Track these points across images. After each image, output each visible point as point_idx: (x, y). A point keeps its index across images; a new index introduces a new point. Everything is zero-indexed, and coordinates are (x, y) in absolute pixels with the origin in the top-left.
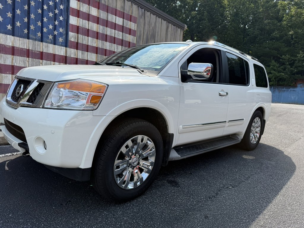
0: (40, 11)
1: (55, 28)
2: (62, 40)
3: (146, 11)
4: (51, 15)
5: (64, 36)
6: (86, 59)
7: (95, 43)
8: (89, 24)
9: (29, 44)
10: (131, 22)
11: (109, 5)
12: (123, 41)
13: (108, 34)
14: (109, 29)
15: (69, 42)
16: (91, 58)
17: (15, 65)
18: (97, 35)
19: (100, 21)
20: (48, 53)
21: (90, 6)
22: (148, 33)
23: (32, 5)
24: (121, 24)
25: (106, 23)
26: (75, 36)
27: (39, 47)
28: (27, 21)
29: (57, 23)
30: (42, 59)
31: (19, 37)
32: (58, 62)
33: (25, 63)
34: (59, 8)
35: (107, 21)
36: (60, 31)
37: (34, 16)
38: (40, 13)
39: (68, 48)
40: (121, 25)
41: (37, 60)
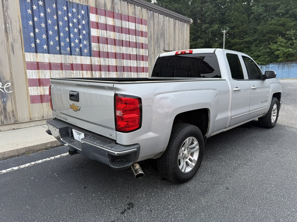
0: (67, 29)
1: (80, 41)
2: (87, 50)
3: (154, 13)
4: (76, 30)
5: (88, 48)
6: (108, 65)
7: (113, 49)
8: (107, 33)
9: (61, 59)
10: (142, 25)
11: (122, 13)
12: (137, 44)
13: (124, 39)
14: (124, 35)
15: (93, 51)
16: (112, 63)
17: (53, 77)
18: (115, 42)
19: (116, 29)
20: (77, 64)
21: (107, 17)
22: (158, 33)
23: (61, 25)
24: (134, 28)
25: (122, 30)
26: (97, 46)
27: (69, 60)
28: (58, 40)
29: (81, 37)
30: (73, 70)
31: (54, 54)
32: (86, 71)
33: (60, 74)
34: (81, 24)
35: (122, 27)
36: (84, 43)
37: (63, 34)
38: (67, 31)
39: (92, 57)
40: (134, 30)
41: (69, 71)
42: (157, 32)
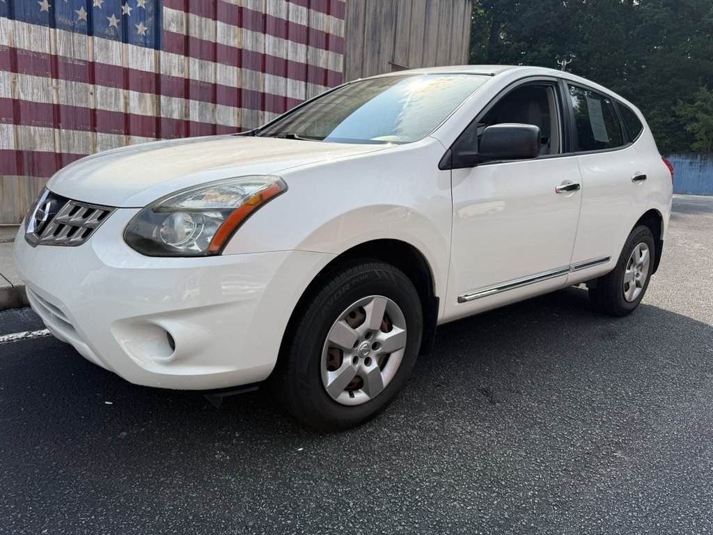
2: (145, 28)
5: (151, 20)
6: (213, 82)
7: (234, 38)
9: (56, 41)
12: (311, 31)
13: (270, 11)
15: (165, 34)
16: (225, 78)
17: (22, 97)
18: (239, 17)
20: (109, 66)
22: (378, 10)
26: (179, 20)
27: (82, 49)
30: (93, 82)
31: (29, 23)
32: (137, 91)
33: (48, 92)
36: (139, 5)
39: (162, 52)
41: (79, 84)
42: (376, 9)
